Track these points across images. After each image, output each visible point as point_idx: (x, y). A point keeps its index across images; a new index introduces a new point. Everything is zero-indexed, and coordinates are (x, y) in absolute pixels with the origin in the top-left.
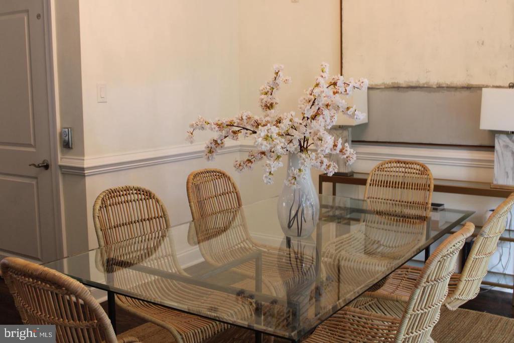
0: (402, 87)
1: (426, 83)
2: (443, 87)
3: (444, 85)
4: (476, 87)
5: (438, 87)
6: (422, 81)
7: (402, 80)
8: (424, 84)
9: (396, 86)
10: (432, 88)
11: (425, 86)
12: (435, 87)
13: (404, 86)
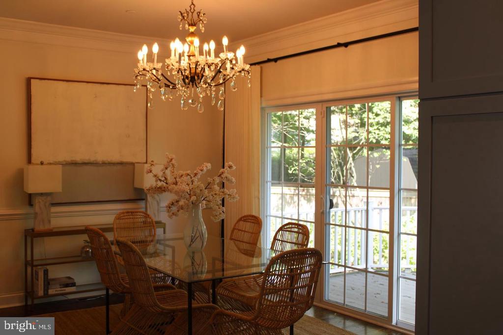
0: (79, 164)
1: (95, 161)
2: (106, 163)
3: (107, 162)
4: (125, 163)
5: (103, 163)
6: (92, 159)
7: (79, 158)
8: (93, 161)
9: (74, 162)
10: (99, 164)
11: (95, 162)
12: (101, 163)
13: (80, 162)
